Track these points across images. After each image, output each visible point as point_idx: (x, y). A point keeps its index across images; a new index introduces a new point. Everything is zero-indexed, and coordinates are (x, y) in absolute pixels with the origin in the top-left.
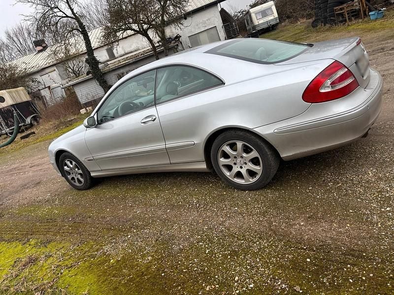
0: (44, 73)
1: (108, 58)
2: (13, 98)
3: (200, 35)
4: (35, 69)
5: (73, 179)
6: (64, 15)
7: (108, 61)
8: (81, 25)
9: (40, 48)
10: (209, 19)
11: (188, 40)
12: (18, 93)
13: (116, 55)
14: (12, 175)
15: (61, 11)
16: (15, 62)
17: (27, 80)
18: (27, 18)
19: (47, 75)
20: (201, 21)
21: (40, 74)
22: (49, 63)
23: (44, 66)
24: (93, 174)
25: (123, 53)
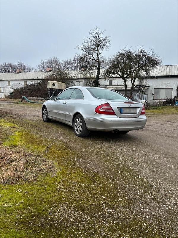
0: (78, 81)
1: (109, 84)
2: (59, 86)
3: (161, 90)
4: (75, 78)
5: (44, 116)
6: (94, 59)
7: (108, 86)
8: (99, 65)
9: (83, 69)
10: (170, 83)
11: (153, 90)
12: (62, 85)
13: (113, 84)
14: (35, 112)
15: (93, 57)
16: (69, 71)
17: (70, 81)
18: (78, 55)
19: (79, 82)
20: (165, 83)
21: (76, 81)
22: (82, 77)
23: (79, 78)
24: (49, 117)
25: (117, 84)
